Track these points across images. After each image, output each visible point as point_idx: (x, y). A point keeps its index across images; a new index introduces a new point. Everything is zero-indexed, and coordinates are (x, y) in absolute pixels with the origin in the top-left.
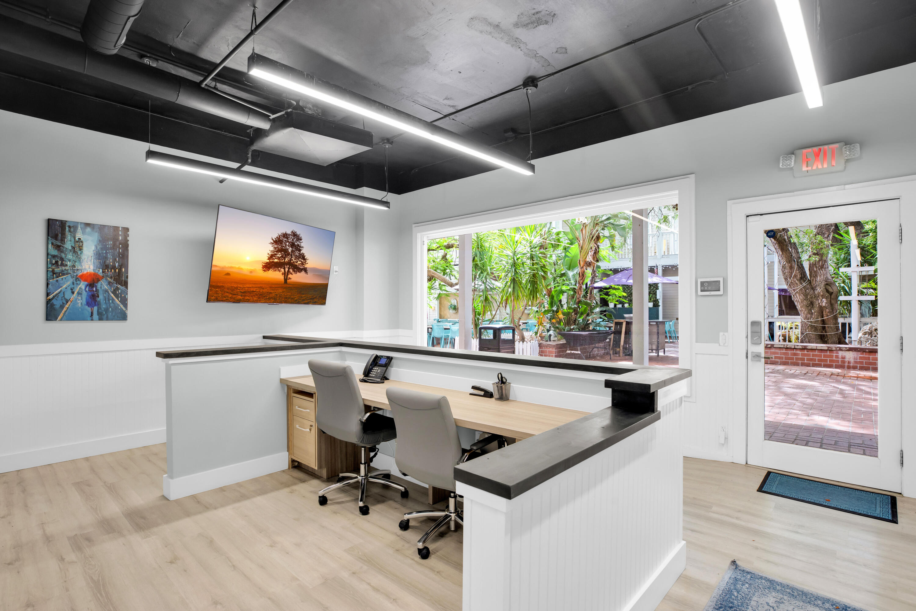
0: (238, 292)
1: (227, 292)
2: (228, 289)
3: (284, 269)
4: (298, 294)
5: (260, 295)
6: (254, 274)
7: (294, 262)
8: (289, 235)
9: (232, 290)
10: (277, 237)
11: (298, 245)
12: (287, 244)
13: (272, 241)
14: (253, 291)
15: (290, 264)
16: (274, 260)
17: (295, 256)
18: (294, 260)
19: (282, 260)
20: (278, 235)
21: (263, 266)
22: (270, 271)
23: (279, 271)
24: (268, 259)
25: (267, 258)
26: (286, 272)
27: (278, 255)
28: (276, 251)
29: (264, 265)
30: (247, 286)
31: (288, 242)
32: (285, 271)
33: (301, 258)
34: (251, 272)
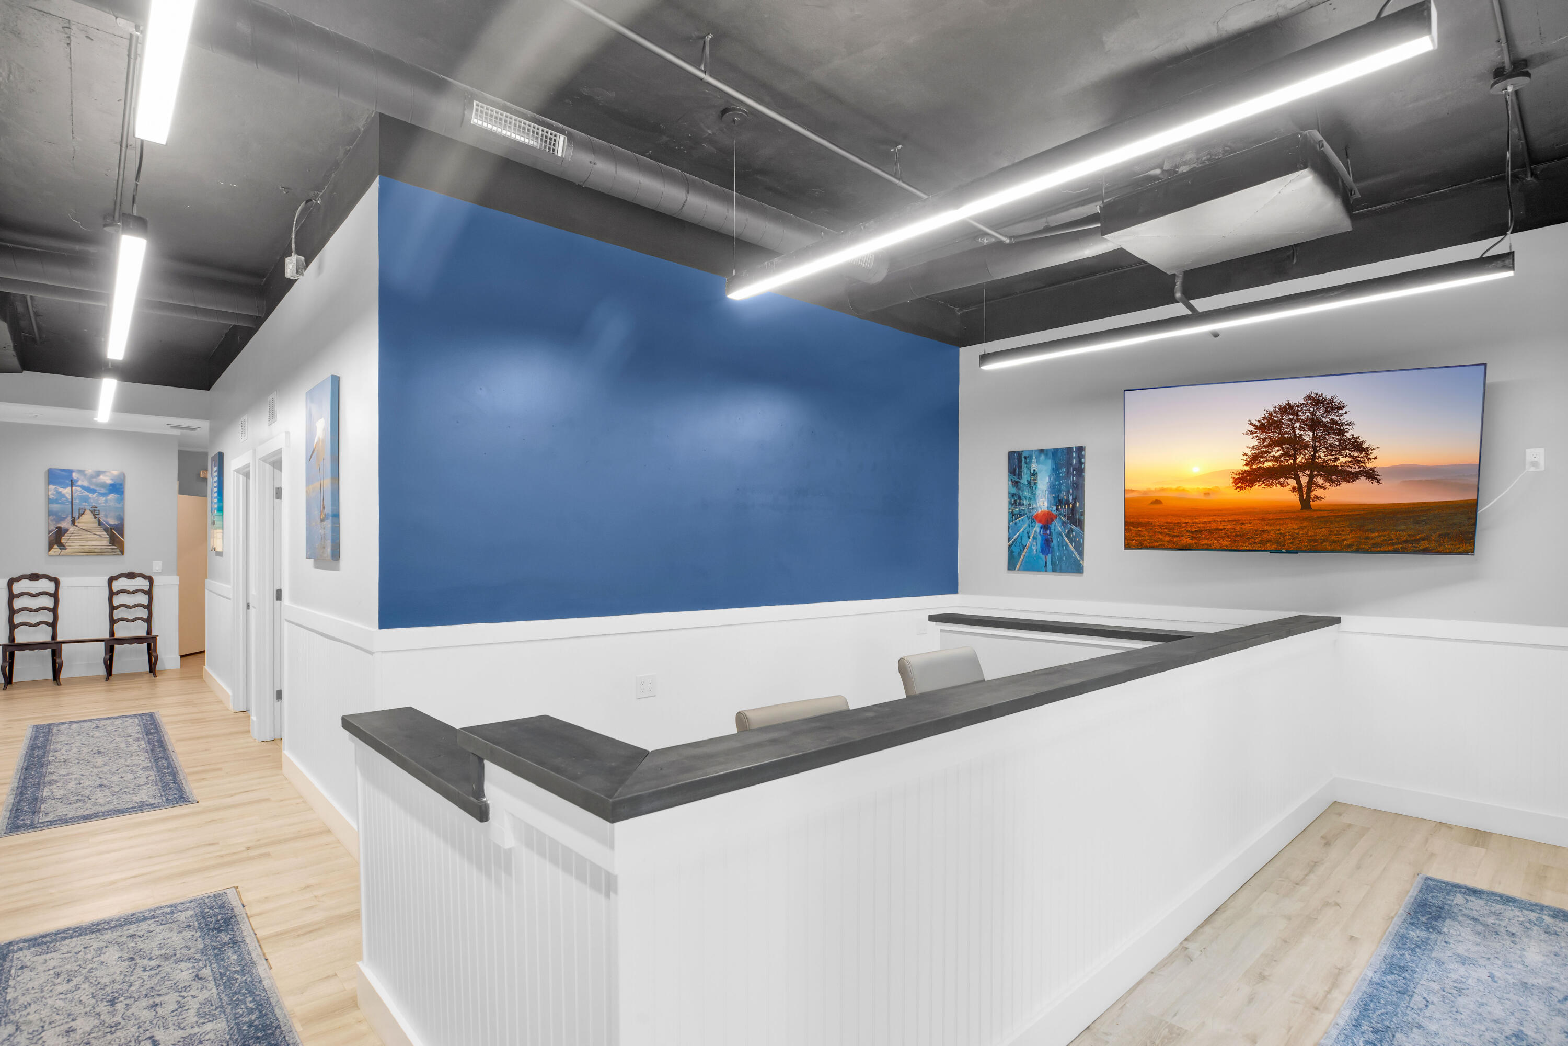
0: (1183, 531)
1: (1160, 533)
2: (1160, 526)
3: (1297, 479)
4: (1351, 531)
5: (1236, 535)
6: (1213, 497)
7: (1325, 461)
8: (1298, 406)
9: (1170, 529)
10: (1264, 418)
11: (1333, 422)
12: (1297, 425)
13: (1252, 428)
14: (1217, 529)
15: (1313, 466)
16: (1264, 464)
17: (1326, 448)
18: (1327, 456)
19: (1287, 461)
20: (1265, 412)
21: (1235, 480)
22: (1254, 487)
23: (1282, 485)
24: (1246, 465)
25: (1244, 463)
26: (1304, 484)
27: (1273, 453)
28: (1266, 447)
29: (1236, 477)
30: (1201, 520)
31: (1298, 420)
32: (1299, 482)
33: (1349, 449)
34: (1207, 494)
